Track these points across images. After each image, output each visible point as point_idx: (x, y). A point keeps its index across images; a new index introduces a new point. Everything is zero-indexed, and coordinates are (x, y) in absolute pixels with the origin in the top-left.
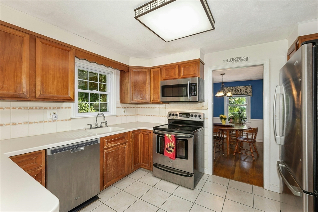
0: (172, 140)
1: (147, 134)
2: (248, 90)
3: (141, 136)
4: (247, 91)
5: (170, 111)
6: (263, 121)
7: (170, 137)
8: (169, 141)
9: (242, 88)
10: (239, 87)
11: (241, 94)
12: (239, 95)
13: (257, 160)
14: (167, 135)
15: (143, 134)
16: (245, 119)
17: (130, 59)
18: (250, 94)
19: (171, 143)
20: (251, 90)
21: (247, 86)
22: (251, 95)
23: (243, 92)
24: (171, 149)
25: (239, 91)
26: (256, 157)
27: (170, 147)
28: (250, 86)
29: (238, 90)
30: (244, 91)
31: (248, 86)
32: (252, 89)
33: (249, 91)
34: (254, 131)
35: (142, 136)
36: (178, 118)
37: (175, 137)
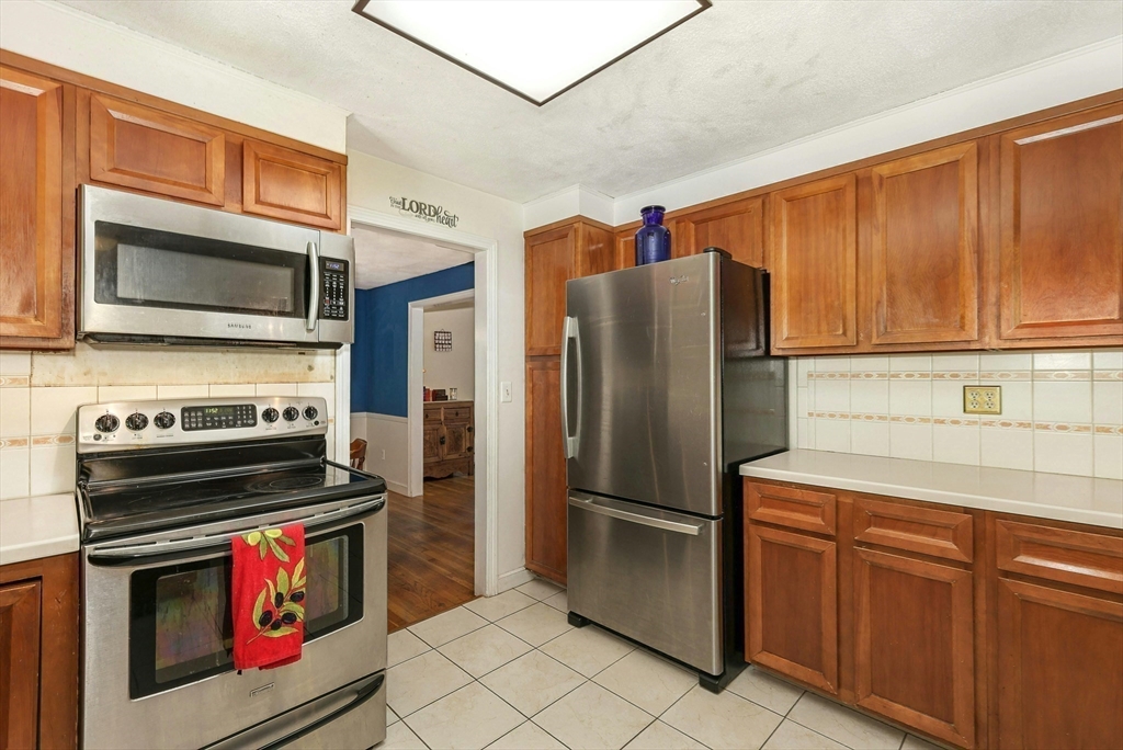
0: (286, 558)
7: (273, 544)
8: (273, 565)
14: (252, 538)
19: (282, 574)
24: (289, 606)
27: (281, 599)
36: (178, 436)
37: (308, 529)
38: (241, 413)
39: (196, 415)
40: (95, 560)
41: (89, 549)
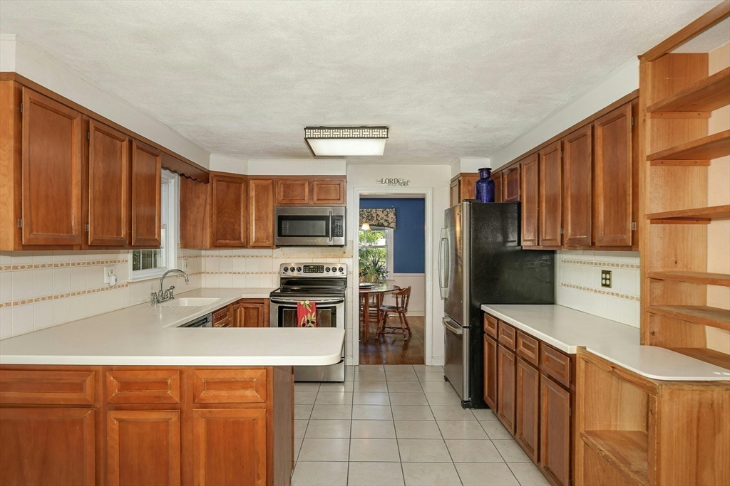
0: (310, 311)
1: (253, 306)
2: (390, 217)
3: (241, 312)
4: (387, 219)
5: (283, 261)
6: (425, 277)
8: (307, 312)
9: (380, 212)
10: (374, 211)
11: (378, 225)
12: (375, 225)
13: (409, 339)
14: (302, 303)
15: (245, 308)
16: (385, 275)
17: (211, 156)
18: (393, 225)
19: (309, 315)
20: (394, 217)
21: (388, 210)
22: (395, 227)
23: (381, 221)
24: (310, 324)
25: (375, 219)
26: (408, 335)
27: (308, 321)
28: (392, 208)
29: (372, 216)
30: (382, 219)
31: (389, 208)
32: (396, 215)
33: (392, 218)
34: (404, 293)
35: (243, 313)
36: (302, 274)
37: (317, 304)
38: (319, 268)
39: (308, 268)
40: (272, 301)
41: (271, 298)
